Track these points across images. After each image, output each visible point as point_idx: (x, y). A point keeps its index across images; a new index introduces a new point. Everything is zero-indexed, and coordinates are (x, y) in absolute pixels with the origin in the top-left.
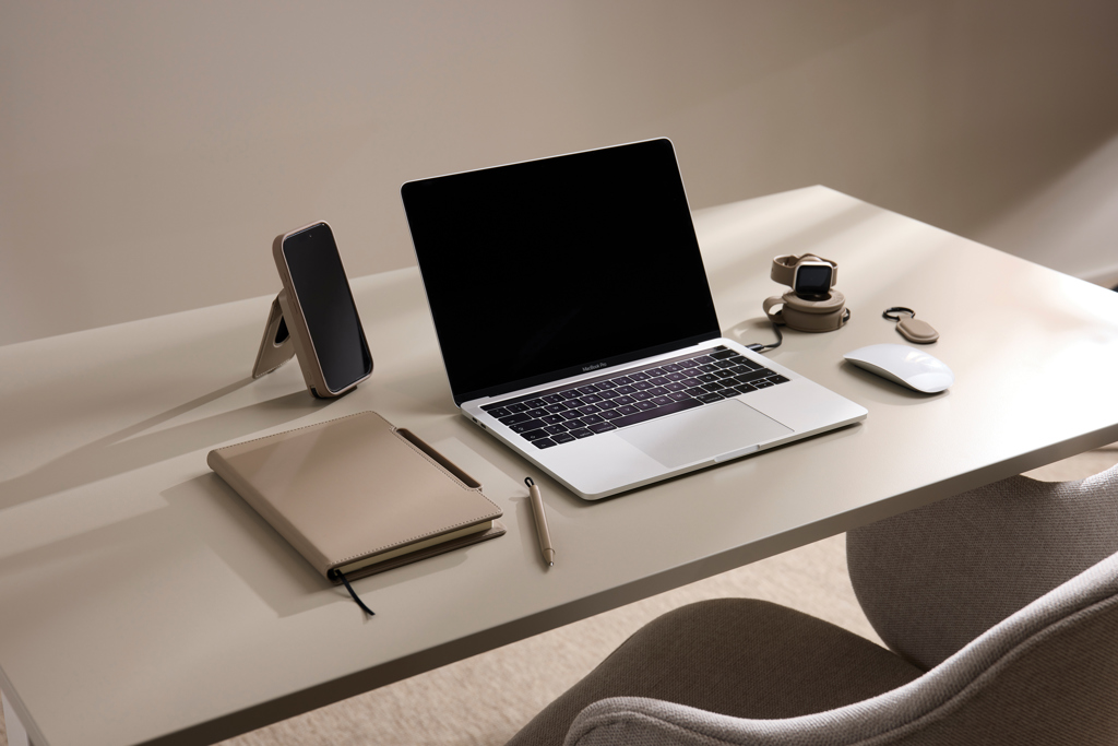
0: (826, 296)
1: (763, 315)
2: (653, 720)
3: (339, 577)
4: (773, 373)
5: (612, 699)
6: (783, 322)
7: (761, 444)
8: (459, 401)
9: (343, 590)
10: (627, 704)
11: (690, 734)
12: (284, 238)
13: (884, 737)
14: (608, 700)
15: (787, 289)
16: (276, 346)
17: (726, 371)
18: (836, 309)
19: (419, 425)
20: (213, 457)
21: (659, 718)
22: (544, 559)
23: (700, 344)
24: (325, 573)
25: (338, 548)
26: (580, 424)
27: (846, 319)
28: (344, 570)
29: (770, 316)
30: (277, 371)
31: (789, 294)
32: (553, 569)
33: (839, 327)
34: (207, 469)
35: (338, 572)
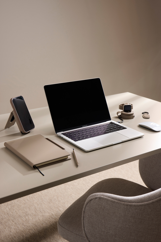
0: (130, 111)
1: (117, 116)
2: (105, 197)
3: (36, 167)
4: (123, 127)
6: (121, 117)
8: (56, 132)
9: (37, 170)
10: (99, 194)
11: (114, 200)
12: (13, 99)
13: (156, 199)
15: (122, 110)
16: (10, 122)
17: (113, 127)
18: (132, 114)
19: (50, 137)
20: (5, 144)
21: (107, 197)
22: (77, 165)
24: (32, 167)
25: (35, 161)
26: (83, 137)
27: (134, 117)
28: (37, 166)
29: (118, 116)
30: (11, 128)
31: (123, 111)
32: (79, 167)
33: (133, 118)
34: (4, 146)
35: (35, 166)
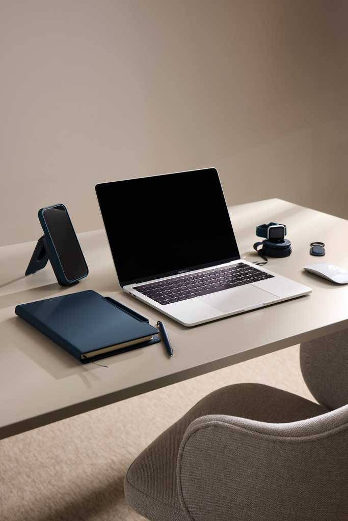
2: (227, 424)
4: (267, 274)
5: (207, 416)
7: (265, 303)
8: (122, 285)
10: (214, 418)
11: (245, 431)
14: (205, 416)
17: (245, 273)
21: (230, 424)
23: (231, 262)
26: (181, 294)
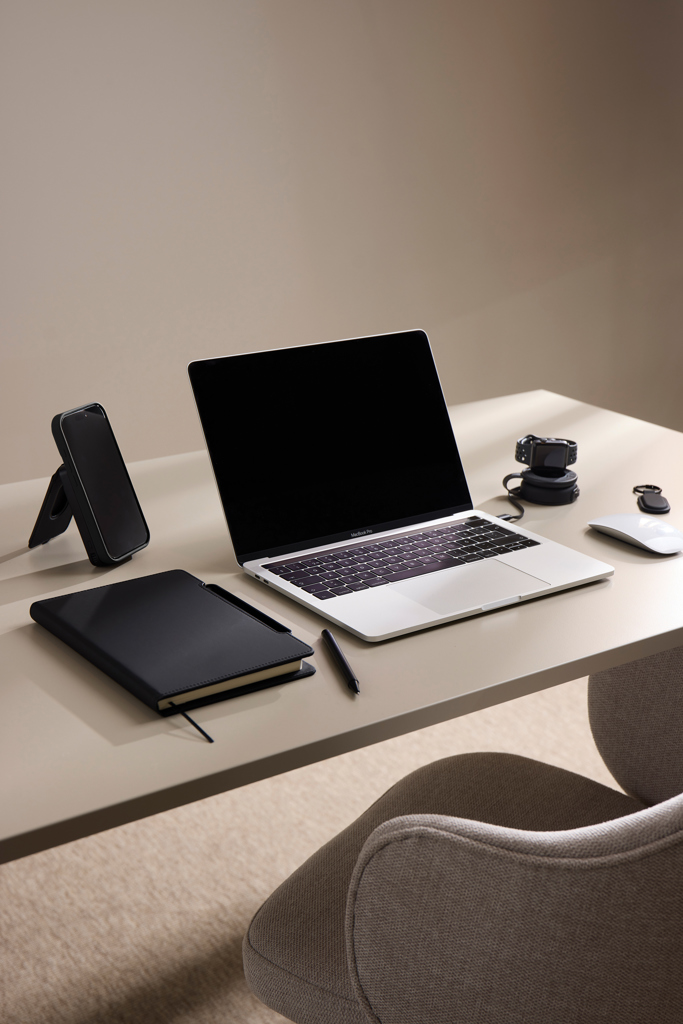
2: (445, 833)
4: (525, 538)
5: (405, 817)
7: (522, 595)
8: (241, 561)
10: (419, 821)
11: (480, 846)
14: (401, 818)
17: (482, 536)
21: (451, 832)
23: (455, 515)
26: (356, 579)
